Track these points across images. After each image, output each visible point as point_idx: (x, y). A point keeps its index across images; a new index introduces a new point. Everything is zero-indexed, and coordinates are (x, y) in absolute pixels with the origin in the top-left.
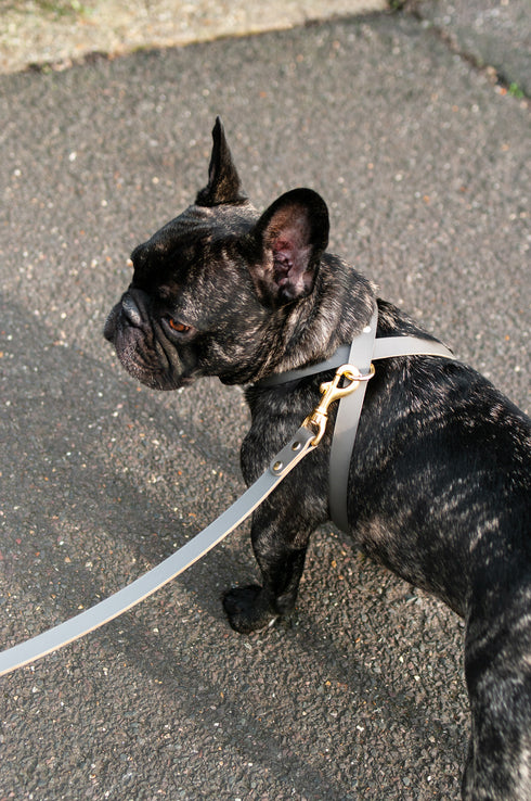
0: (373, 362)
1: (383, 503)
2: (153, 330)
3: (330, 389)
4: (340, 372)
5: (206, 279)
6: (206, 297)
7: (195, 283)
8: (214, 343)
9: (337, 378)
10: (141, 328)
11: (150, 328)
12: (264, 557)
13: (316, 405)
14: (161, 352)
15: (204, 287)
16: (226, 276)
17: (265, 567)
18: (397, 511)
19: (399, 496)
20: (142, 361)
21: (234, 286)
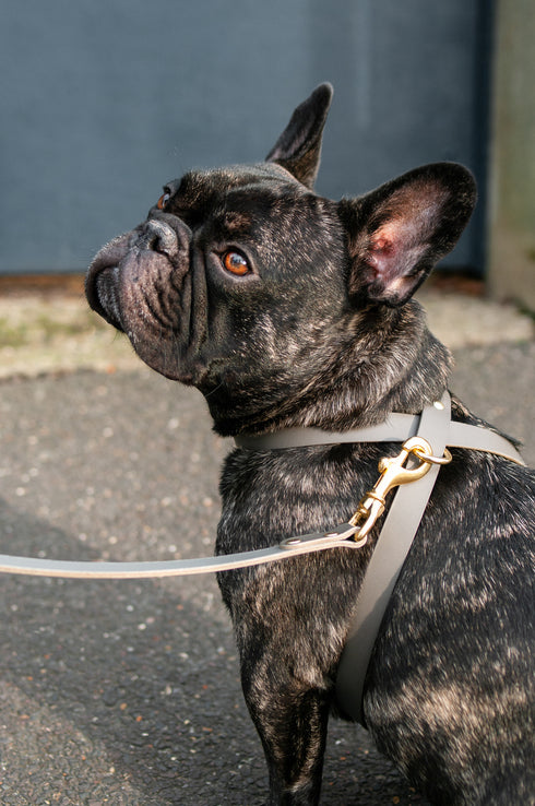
0: (451, 449)
1: (475, 668)
2: (191, 264)
3: (392, 467)
4: (409, 445)
5: (295, 222)
6: (288, 244)
7: (279, 220)
8: (267, 318)
9: (404, 454)
10: (173, 262)
11: (187, 260)
12: (264, 713)
13: (370, 487)
14: (187, 303)
15: (289, 230)
16: (318, 231)
17: (269, 730)
18: (500, 690)
19: (508, 666)
20: (157, 305)
21: (323, 248)
